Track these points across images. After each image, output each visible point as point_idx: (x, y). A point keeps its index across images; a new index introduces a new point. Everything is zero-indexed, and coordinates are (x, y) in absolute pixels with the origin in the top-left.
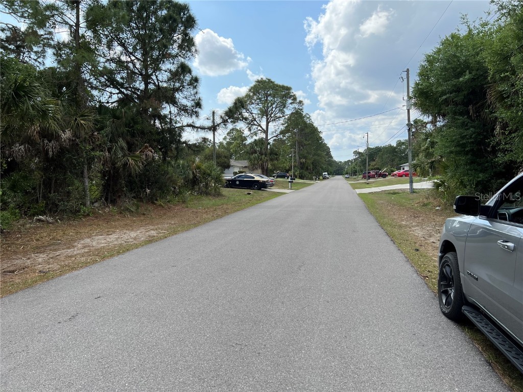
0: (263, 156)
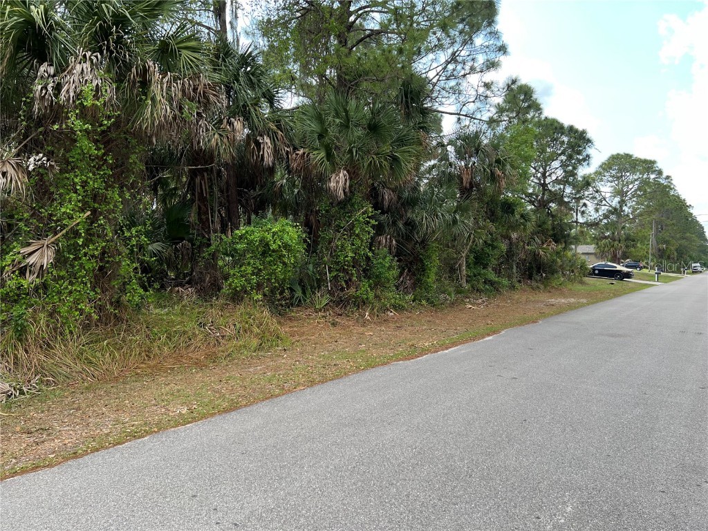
0: (616, 242)
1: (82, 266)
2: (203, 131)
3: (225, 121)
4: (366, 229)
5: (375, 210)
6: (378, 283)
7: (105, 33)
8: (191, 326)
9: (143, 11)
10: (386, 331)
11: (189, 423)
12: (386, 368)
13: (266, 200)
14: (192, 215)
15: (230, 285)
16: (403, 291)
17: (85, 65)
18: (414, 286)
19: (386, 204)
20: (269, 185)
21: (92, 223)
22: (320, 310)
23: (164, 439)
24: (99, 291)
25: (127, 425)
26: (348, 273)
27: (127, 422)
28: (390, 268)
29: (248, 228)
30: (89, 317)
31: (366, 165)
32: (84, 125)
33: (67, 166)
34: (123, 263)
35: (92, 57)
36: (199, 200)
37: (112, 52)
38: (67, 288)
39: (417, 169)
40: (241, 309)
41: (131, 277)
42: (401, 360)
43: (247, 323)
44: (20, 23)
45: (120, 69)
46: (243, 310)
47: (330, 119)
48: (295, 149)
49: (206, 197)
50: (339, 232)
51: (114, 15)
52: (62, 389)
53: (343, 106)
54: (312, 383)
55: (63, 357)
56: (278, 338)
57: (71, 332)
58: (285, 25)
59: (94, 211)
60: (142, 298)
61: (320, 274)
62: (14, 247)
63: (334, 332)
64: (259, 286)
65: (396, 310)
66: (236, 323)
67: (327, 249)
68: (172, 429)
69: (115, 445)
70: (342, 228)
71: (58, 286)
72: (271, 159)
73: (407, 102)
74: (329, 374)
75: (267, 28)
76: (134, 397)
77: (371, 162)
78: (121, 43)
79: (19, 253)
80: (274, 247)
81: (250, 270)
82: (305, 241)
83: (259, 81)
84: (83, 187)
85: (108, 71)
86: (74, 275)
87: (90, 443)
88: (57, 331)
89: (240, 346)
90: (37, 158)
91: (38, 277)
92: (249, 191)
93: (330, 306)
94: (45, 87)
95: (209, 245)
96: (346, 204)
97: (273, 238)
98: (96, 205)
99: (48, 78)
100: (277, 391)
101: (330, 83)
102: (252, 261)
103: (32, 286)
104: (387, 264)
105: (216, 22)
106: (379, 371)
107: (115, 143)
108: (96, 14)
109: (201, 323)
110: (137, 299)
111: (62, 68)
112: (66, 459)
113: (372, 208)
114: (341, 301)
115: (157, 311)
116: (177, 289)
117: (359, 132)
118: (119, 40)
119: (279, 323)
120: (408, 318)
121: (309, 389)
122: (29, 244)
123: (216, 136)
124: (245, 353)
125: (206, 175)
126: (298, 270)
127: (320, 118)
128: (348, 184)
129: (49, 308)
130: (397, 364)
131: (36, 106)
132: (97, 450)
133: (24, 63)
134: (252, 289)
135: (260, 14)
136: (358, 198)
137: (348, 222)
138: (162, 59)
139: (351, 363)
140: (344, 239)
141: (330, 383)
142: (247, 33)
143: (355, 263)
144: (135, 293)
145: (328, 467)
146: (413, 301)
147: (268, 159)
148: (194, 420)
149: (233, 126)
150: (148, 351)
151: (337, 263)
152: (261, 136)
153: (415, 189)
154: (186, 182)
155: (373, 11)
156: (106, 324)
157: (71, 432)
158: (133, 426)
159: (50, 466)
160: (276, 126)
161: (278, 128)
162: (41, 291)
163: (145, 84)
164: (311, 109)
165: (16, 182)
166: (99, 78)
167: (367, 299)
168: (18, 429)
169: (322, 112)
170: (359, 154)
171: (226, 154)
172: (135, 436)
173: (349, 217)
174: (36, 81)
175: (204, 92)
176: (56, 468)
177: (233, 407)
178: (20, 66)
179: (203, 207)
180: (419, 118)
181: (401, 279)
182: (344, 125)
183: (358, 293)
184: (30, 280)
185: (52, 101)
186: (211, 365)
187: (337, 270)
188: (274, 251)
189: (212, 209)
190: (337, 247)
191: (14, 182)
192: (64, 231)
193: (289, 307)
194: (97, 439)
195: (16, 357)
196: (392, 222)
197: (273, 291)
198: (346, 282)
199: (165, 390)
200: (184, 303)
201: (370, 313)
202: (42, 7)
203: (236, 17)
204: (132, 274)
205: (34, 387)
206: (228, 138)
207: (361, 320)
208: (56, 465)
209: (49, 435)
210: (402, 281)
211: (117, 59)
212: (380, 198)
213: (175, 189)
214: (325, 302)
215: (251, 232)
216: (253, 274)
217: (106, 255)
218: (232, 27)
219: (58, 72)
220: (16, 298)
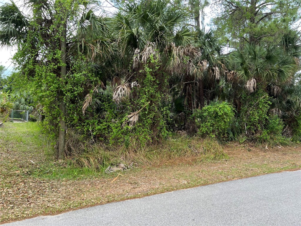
1: (147, 122)
2: (191, 67)
3: (199, 62)
4: (265, 106)
5: (270, 96)
6: (273, 132)
7: (157, 34)
8: (185, 147)
9: (169, 24)
10: (277, 156)
11: (188, 188)
12: (280, 174)
13: (216, 94)
14: (185, 101)
15: (201, 130)
16: (286, 136)
17: (150, 47)
18: (292, 134)
19: (275, 92)
20: (217, 87)
21: (150, 106)
22: (242, 144)
23: (179, 193)
24: (152, 131)
25: (164, 185)
26: (256, 126)
27: (164, 184)
28: (279, 124)
29: (208, 107)
30: (149, 141)
31: (265, 75)
32: (150, 69)
33: (143, 85)
34: (161, 121)
35: (152, 44)
36: (188, 95)
37: (159, 41)
38: (142, 130)
39: (293, 76)
40: (206, 141)
41: (163, 126)
42: (287, 170)
43: (208, 147)
44: (129, 35)
45: (161, 47)
46: (207, 142)
47: (247, 56)
48: (230, 71)
49: (191, 94)
50: (251, 107)
51: (160, 27)
52: (140, 168)
53: (253, 50)
54: (241, 177)
55: (140, 156)
56: (223, 155)
57: (143, 147)
58: (225, 18)
59: (151, 101)
60: (167, 135)
61: (241, 127)
62: (126, 115)
63: (250, 154)
64: (213, 131)
65: (282, 145)
66: (204, 147)
67: (245, 115)
68: (182, 190)
69: (161, 193)
70: (253, 105)
71: (139, 129)
72: (219, 76)
73: (286, 44)
74: (249, 173)
75: (216, 21)
76: (166, 174)
77: (268, 74)
78: (162, 37)
79: (127, 117)
80: (220, 114)
81: (209, 124)
82: (234, 111)
83: (214, 44)
84: (148, 92)
85: (157, 48)
86: (144, 125)
87: (152, 191)
88: (139, 146)
89: (206, 157)
90: (134, 83)
91: (133, 125)
92: (208, 90)
93: (247, 142)
94: (137, 57)
95: (192, 114)
96: (255, 94)
97: (220, 110)
98: (152, 99)
99: (138, 54)
100: (225, 179)
101: (246, 40)
102: (210, 121)
103: (131, 129)
104: (277, 122)
105: (196, 22)
106: (276, 175)
107: (158, 75)
108: (154, 28)
109: (189, 146)
110: (165, 135)
111: (142, 50)
112: (144, 196)
113: (268, 95)
114: (252, 139)
115: (173, 140)
116: (179, 131)
117: (261, 60)
118: (161, 36)
119: (223, 148)
120: (289, 150)
121: (240, 180)
122: (130, 114)
123: (196, 69)
124: (209, 160)
125: (191, 85)
126: (231, 124)
127: (241, 56)
128: (255, 85)
129: (136, 137)
130: (285, 173)
131: (134, 64)
132: (155, 194)
133: (130, 49)
134: (210, 132)
135: (215, 16)
136: (261, 91)
137: (255, 102)
138: (176, 41)
139: (260, 170)
140: (254, 110)
141: (250, 178)
142: (208, 25)
143: (260, 122)
144: (165, 133)
145: (254, 218)
146: (292, 141)
147: (218, 76)
148: (190, 187)
149: (203, 64)
150: (170, 156)
151: (250, 122)
152: (215, 67)
153: (292, 85)
154: (182, 88)
155: (267, 5)
156: (154, 145)
157: (145, 185)
158: (167, 186)
159: (139, 198)
160: (221, 62)
161: (222, 63)
162: (134, 131)
163: (170, 51)
164: (237, 53)
165: (127, 92)
166: (154, 51)
167: (266, 139)
168: (127, 182)
169: (243, 54)
170: (261, 71)
171: (200, 76)
172: (168, 191)
173: (256, 100)
174: (134, 55)
175: (192, 51)
176: (141, 198)
177: (205, 184)
178: (129, 51)
179: (189, 98)
180: (293, 51)
181: (285, 130)
182: (253, 58)
183: (261, 136)
184: (130, 127)
185: (139, 62)
186: (194, 164)
187: (250, 125)
188: (220, 116)
189: (193, 99)
190: (250, 114)
191: (126, 92)
192: (141, 109)
193: (227, 141)
194: (155, 190)
195: (126, 155)
196: (279, 102)
197: (219, 134)
198: (255, 131)
199: (177, 173)
200: (182, 137)
201: (268, 146)
202: (136, 28)
203: (204, 19)
204: (164, 125)
205: (131, 166)
206: (200, 69)
207: (263, 149)
208: (141, 197)
209: (138, 185)
210: (285, 131)
211: (160, 44)
212: (272, 91)
213: (178, 91)
214: (244, 140)
215: (209, 108)
216: (211, 126)
217: (155, 118)
218: (202, 24)
219: (141, 51)
220: (126, 133)
